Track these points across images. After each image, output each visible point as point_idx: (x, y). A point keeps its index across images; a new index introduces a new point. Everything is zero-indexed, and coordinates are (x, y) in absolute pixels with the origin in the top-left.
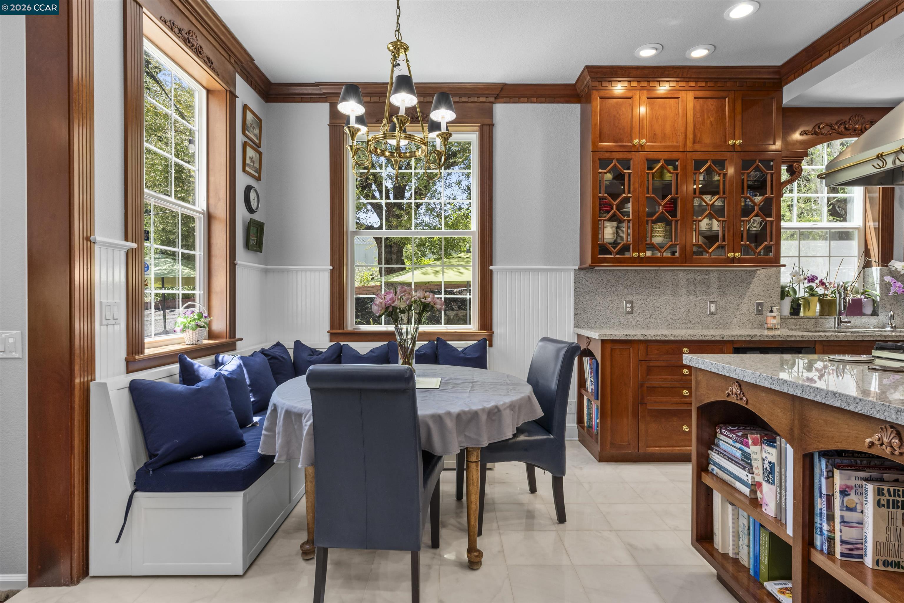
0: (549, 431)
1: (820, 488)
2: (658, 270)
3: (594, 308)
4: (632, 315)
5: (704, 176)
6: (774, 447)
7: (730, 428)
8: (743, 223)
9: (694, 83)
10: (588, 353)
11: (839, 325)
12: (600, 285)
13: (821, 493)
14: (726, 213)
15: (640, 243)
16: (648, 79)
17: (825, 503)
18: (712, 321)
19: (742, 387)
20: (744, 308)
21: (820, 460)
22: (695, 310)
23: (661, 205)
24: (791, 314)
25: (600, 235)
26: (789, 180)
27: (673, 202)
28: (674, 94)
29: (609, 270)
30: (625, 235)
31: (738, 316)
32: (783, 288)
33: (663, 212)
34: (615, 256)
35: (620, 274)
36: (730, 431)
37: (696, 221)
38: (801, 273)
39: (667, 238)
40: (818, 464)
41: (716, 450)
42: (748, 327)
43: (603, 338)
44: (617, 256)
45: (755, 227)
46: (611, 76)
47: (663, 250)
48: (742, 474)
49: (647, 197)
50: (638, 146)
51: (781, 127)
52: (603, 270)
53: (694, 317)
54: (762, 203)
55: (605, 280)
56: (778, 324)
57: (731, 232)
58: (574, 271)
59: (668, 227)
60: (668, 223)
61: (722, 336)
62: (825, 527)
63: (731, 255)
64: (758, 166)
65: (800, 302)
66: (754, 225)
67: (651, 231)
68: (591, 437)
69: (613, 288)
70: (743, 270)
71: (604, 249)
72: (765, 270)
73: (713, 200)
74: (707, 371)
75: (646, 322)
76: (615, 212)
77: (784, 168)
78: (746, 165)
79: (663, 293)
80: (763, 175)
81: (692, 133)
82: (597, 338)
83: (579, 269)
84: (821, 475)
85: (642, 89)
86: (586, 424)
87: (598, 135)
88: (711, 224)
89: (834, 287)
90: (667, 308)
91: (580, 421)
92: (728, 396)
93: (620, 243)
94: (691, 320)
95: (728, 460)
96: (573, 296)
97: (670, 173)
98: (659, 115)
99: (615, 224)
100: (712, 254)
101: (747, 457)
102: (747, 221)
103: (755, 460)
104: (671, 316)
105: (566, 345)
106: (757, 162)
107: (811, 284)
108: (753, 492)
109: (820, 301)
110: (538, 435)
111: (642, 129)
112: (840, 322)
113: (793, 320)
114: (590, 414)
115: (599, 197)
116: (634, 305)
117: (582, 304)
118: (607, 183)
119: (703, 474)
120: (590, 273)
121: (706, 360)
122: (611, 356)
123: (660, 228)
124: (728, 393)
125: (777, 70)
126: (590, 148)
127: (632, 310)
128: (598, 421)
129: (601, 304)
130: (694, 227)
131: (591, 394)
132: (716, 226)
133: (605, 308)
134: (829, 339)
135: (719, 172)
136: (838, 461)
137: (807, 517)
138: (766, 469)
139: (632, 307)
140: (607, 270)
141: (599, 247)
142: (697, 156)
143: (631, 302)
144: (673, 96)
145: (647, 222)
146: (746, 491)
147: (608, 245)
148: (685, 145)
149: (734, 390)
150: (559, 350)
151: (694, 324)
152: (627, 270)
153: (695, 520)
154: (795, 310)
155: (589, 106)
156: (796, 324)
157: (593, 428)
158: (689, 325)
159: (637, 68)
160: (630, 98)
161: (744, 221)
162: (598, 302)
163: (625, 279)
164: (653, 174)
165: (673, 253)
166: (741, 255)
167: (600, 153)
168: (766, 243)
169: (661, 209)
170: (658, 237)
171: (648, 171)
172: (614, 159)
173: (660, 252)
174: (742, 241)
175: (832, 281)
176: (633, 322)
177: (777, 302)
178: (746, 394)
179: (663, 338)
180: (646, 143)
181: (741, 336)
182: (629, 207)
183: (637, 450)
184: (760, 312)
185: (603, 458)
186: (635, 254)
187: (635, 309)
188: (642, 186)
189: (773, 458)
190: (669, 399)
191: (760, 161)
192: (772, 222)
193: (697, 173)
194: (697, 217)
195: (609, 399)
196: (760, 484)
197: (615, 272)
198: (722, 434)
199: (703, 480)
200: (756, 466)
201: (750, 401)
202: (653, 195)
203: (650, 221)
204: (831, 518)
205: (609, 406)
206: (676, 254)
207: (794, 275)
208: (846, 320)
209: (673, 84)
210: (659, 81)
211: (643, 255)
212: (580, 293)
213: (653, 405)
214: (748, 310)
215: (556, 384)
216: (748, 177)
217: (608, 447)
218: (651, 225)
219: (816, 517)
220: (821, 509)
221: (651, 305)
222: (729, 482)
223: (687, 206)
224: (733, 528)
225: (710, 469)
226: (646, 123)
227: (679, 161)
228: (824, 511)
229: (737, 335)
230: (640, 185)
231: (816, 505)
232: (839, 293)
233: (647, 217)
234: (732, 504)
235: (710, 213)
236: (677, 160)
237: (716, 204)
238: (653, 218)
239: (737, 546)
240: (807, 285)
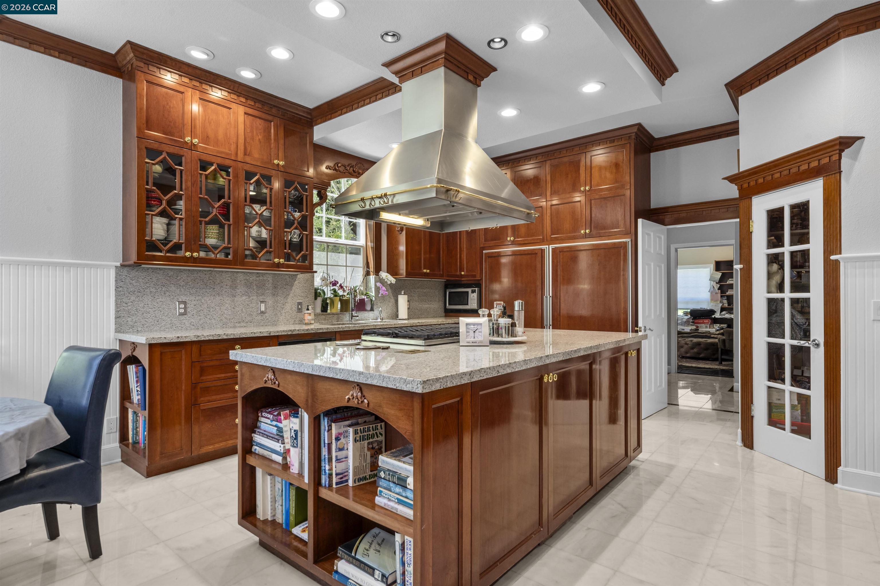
0: (77, 456)
1: (324, 440)
2: (212, 271)
3: (141, 309)
4: (185, 316)
5: (254, 187)
6: (297, 417)
7: (269, 410)
8: (285, 234)
9: (244, 99)
10: (133, 360)
11: (351, 319)
12: (148, 285)
13: (325, 443)
14: (273, 223)
15: (193, 243)
16: (201, 80)
17: (327, 450)
18: (262, 319)
19: (275, 374)
20: (288, 307)
21: (324, 419)
22: (247, 310)
23: (215, 208)
24: (322, 311)
25: (147, 230)
26: (319, 203)
27: (226, 207)
28: (226, 103)
29: (159, 268)
30: (177, 232)
31: (284, 314)
32: (316, 290)
33: (216, 214)
34: (166, 254)
35: (172, 273)
36: (269, 413)
37: (247, 227)
38: (328, 279)
39: (220, 240)
40: (323, 422)
41: (258, 432)
42: (291, 323)
43: (151, 342)
44: (168, 254)
45: (295, 238)
46: (159, 63)
47: (216, 252)
48: (277, 446)
49: (200, 198)
50: (190, 144)
51: (313, 159)
52: (152, 268)
53: (246, 316)
54: (300, 219)
55: (154, 279)
56: (312, 320)
57: (277, 241)
58: (114, 268)
59: (221, 230)
60: (222, 226)
61: (269, 332)
62: (327, 467)
63: (276, 260)
64: (296, 187)
65: (328, 302)
66: (295, 237)
67: (205, 232)
68: (137, 453)
69: (164, 288)
70: (287, 274)
71: (152, 246)
72: (303, 275)
73: (262, 210)
74: (249, 363)
75: (201, 323)
76: (165, 207)
77: (315, 192)
78: (287, 184)
79: (218, 294)
80: (301, 195)
81: (243, 144)
82: (144, 342)
83: (122, 266)
84: (325, 430)
85: (194, 88)
86: (131, 441)
87: (144, 121)
88: (261, 232)
89: (349, 290)
90: (222, 308)
91: (123, 438)
92: (265, 383)
93: (171, 241)
94: (244, 319)
95: (267, 438)
96: (114, 296)
97: (224, 178)
98: (212, 119)
99: (165, 220)
100: (262, 258)
101: (280, 430)
102: (289, 232)
103: (286, 431)
104: (225, 316)
105: (102, 352)
106: (296, 183)
107: (334, 287)
108: (285, 458)
109: (341, 300)
110: (61, 464)
111: (195, 128)
112: (352, 316)
113: (323, 316)
114: (135, 428)
115: (146, 188)
116: (188, 305)
117: (126, 305)
118: (156, 175)
119: (248, 456)
120: (136, 271)
121: (248, 354)
122: (161, 360)
123: (213, 230)
124: (265, 380)
125: (309, 111)
126: (135, 132)
127: (185, 311)
128: (145, 433)
129: (150, 305)
130: (246, 233)
131: (137, 406)
132: (264, 234)
133: (154, 309)
134: (344, 329)
135: (267, 185)
136: (334, 417)
137: (317, 465)
138: (292, 436)
139: (185, 308)
140: (157, 268)
141: (147, 243)
142: (247, 168)
143: (185, 303)
144: (225, 105)
145: (201, 222)
146: (279, 459)
147: (158, 241)
148: (237, 154)
149: (269, 377)
150: (91, 361)
151: (247, 322)
152: (180, 269)
153: (241, 500)
154: (324, 309)
155: (133, 86)
156: (325, 319)
157: (140, 442)
158: (242, 324)
159: (189, 65)
160: (182, 93)
161: (286, 232)
162: (147, 303)
163: (178, 278)
164: (206, 176)
165: (227, 255)
166: (285, 261)
167: (147, 142)
168: (303, 252)
169: (215, 211)
170: (212, 238)
171: (201, 172)
172: (164, 151)
173: (214, 253)
174: (285, 249)
175: (348, 285)
176: (186, 323)
177: (312, 301)
178: (278, 379)
179: (216, 338)
180: (199, 143)
181: (284, 331)
182: (181, 205)
183: (190, 454)
184: (300, 310)
185: (150, 474)
186: (188, 254)
187: (188, 310)
188: (195, 186)
189: (297, 427)
190: (222, 396)
191: (298, 183)
192: (307, 235)
193: (247, 183)
194: (248, 224)
195: (159, 407)
196: (288, 451)
197: (166, 271)
198: (262, 416)
199: (247, 462)
200: (286, 437)
201: (281, 384)
202: (206, 197)
203: (203, 222)
204: (330, 460)
205: (158, 414)
206: (229, 257)
207: (323, 279)
208: (356, 315)
209: (226, 94)
210: (212, 86)
211: (196, 255)
212: (123, 293)
213: (207, 405)
214: (291, 309)
215: (87, 399)
216: (289, 194)
217: (158, 458)
218: (204, 226)
219: (322, 462)
220: (325, 456)
221: (206, 306)
222: (268, 457)
223: (239, 212)
224: (271, 494)
225: (253, 450)
226: (199, 123)
227: (231, 168)
228: (327, 456)
229: (281, 331)
230: (193, 185)
231: (322, 453)
232: (351, 294)
233: (201, 217)
234: (270, 475)
235: (259, 221)
236: (230, 167)
237: (264, 214)
238: (207, 219)
239: (274, 509)
240: (332, 288)
